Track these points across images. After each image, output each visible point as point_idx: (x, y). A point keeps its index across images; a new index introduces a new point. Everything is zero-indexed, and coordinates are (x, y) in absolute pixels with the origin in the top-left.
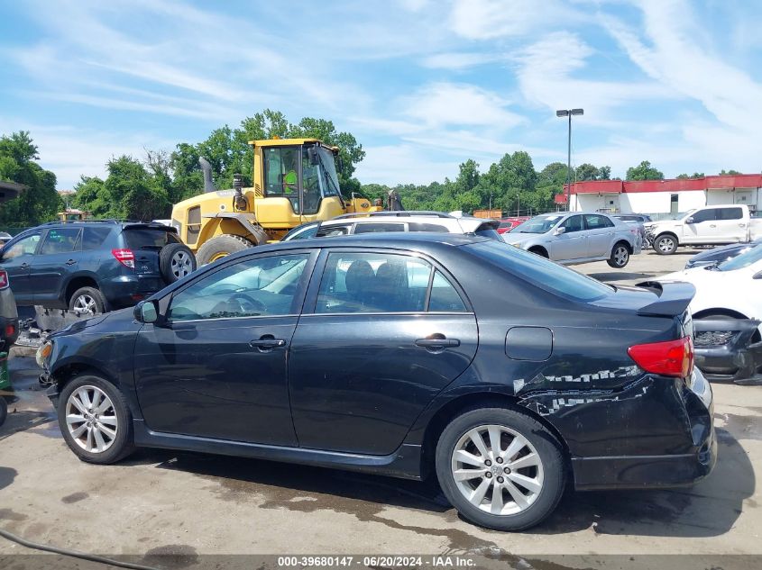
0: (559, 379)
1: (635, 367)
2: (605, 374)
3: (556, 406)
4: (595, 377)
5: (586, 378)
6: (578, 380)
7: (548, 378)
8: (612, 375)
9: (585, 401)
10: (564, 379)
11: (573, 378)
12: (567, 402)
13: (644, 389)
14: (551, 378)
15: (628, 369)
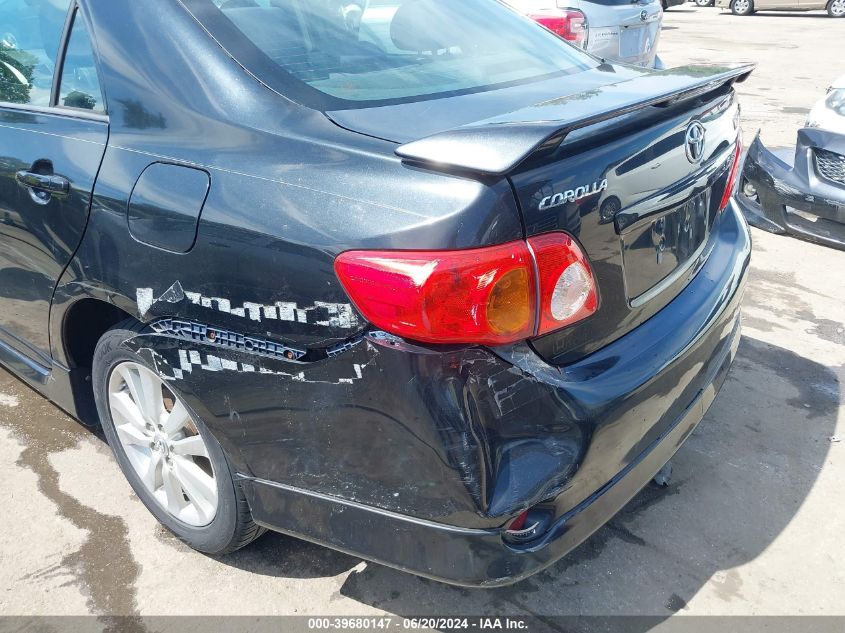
0: (207, 302)
1: (348, 307)
2: (288, 311)
3: (186, 366)
4: (270, 312)
5: (254, 311)
6: (239, 312)
7: (190, 295)
8: (302, 318)
9: (240, 367)
10: (215, 304)
11: (232, 307)
12: (204, 361)
13: (357, 367)
14: (195, 297)
15: (332, 308)
